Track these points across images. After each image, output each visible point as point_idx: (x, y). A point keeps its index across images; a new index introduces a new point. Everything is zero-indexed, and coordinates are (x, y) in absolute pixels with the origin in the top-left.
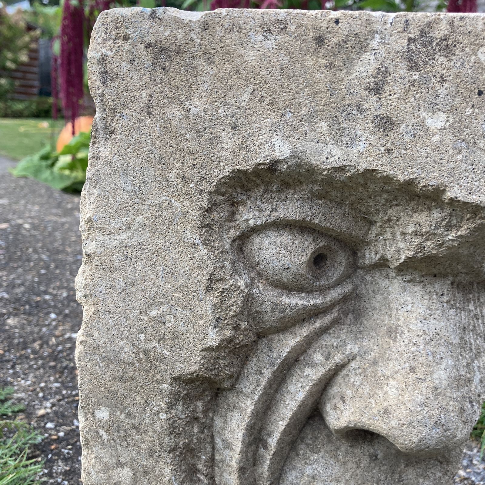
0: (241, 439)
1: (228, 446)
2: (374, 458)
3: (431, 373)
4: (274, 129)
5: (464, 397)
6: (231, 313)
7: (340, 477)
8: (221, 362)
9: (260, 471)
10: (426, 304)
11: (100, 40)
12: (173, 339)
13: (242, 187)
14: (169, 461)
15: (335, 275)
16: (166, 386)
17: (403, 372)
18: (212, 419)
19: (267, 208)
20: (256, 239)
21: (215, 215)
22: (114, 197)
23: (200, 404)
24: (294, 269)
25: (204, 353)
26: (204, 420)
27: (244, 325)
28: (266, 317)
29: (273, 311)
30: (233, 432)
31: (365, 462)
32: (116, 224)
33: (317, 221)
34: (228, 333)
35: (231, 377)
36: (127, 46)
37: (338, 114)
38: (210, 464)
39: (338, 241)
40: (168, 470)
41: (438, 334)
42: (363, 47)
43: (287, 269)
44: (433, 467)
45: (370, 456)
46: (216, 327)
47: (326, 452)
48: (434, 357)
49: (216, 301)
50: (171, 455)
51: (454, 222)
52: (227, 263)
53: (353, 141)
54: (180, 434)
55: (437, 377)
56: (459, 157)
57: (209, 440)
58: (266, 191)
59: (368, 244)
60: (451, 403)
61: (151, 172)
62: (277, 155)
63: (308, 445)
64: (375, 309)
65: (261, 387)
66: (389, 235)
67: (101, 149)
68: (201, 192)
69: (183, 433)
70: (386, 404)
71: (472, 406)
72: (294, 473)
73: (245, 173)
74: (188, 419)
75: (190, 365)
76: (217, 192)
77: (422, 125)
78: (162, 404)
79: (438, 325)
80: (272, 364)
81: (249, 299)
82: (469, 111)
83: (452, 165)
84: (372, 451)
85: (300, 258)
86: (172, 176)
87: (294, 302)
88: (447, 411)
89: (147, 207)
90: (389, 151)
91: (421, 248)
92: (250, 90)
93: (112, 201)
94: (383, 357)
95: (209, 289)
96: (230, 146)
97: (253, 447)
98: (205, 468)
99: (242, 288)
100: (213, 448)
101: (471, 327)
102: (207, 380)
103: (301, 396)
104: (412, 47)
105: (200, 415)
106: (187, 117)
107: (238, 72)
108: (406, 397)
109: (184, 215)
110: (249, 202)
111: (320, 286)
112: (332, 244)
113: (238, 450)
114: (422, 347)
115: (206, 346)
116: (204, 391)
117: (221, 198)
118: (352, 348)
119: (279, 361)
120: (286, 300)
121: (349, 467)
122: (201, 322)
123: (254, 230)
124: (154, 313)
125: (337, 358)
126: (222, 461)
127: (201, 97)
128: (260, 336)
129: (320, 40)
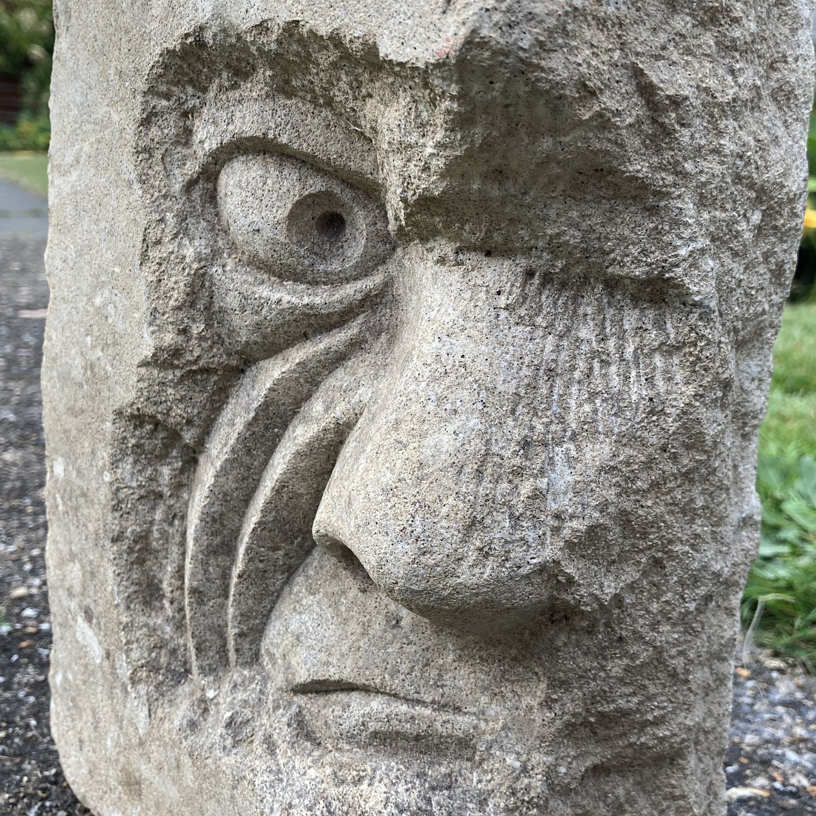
2: (393, 622)
3: (423, 436)
6: (172, 303)
7: (333, 646)
10: (461, 308)
15: (355, 256)
18: (186, 503)
19: (223, 120)
21: (154, 131)
22: (68, 116)
24: (267, 233)
25: (143, 370)
26: (172, 502)
27: (197, 329)
29: (243, 309)
30: (191, 523)
31: (378, 625)
33: (284, 139)
34: (169, 338)
35: (190, 423)
41: (465, 366)
43: (258, 230)
44: (518, 681)
45: (388, 617)
46: (150, 324)
47: (326, 594)
48: (438, 406)
49: (152, 279)
50: (115, 548)
52: (169, 216)
54: (129, 513)
55: (433, 444)
57: (177, 539)
59: (385, 189)
61: (95, 70)
62: (200, 17)
63: (307, 578)
64: (408, 323)
68: (134, 93)
69: (133, 513)
74: (143, 492)
76: (154, 91)
79: (471, 349)
80: (247, 409)
85: (275, 210)
87: (275, 296)
88: (434, 513)
93: (66, 122)
95: (144, 257)
98: (170, 589)
99: (188, 260)
101: (577, 375)
103: (279, 472)
105: (167, 492)
109: (121, 134)
111: (325, 272)
112: (337, 190)
114: (424, 385)
115: (142, 358)
117: (164, 103)
118: (364, 393)
121: (351, 629)
122: (137, 316)
124: (98, 301)
125: (339, 410)
128: (246, 361)
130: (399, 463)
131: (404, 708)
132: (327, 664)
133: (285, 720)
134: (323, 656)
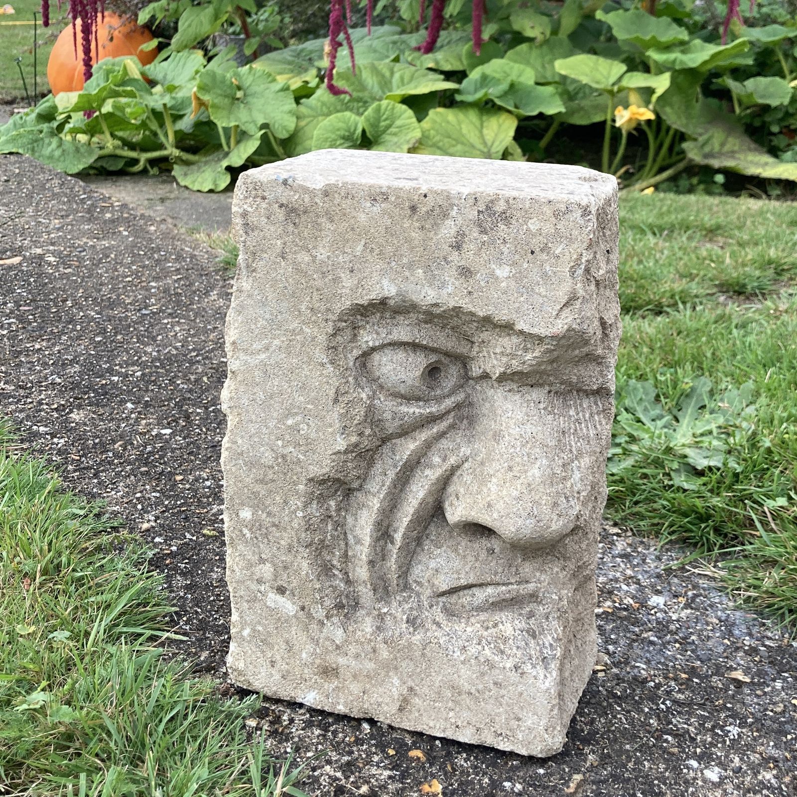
0: (369, 534)
1: (358, 541)
2: (491, 551)
3: (526, 472)
4: (383, 273)
5: (558, 493)
6: (356, 422)
7: (460, 570)
8: (349, 464)
9: (389, 565)
11: (242, 197)
12: (307, 445)
13: (362, 315)
14: (306, 555)
15: (449, 386)
16: (301, 487)
17: (502, 471)
18: (345, 517)
19: (383, 332)
20: (376, 357)
21: (339, 338)
22: (255, 324)
23: (332, 503)
24: (409, 382)
25: (334, 457)
26: (337, 519)
27: (368, 432)
28: (387, 424)
29: (394, 419)
30: (362, 528)
31: (483, 555)
32: (257, 346)
33: (425, 343)
34: (354, 439)
35: (358, 477)
36: (264, 205)
37: (431, 264)
38: (344, 560)
39: (449, 356)
40: (305, 565)
41: (534, 438)
42: (445, 216)
43: (404, 382)
45: (488, 550)
46: (342, 434)
47: (448, 547)
48: (529, 457)
49: (342, 411)
50: (307, 550)
51: (529, 346)
52: (350, 379)
53: (444, 285)
54: (315, 530)
55: (532, 475)
56: (522, 299)
57: (342, 537)
58: (381, 317)
59: (473, 359)
60: (544, 497)
61: (285, 304)
62: (386, 293)
63: (432, 541)
64: (484, 415)
65: (386, 487)
66: (486, 354)
67: (244, 284)
68: (327, 320)
69: (318, 530)
70: (489, 499)
71: (568, 501)
72: (420, 567)
73: (362, 306)
74: (322, 517)
75: (322, 468)
76: (340, 320)
77: (492, 274)
78: (299, 504)
79: (534, 430)
80: (395, 466)
81: (370, 410)
82: (525, 265)
83: (517, 305)
84: (489, 545)
85: (414, 372)
86: (303, 308)
87: (412, 410)
89: (283, 332)
90: (470, 292)
91: (508, 366)
92: (363, 243)
93: (253, 327)
94: (489, 458)
95: (336, 401)
96: (349, 285)
97: (382, 543)
98: (340, 564)
99: (365, 400)
100: (347, 544)
102: (338, 480)
103: (421, 494)
104: (481, 216)
105: (334, 514)
106: (314, 261)
107: (353, 229)
108: (505, 492)
109: (313, 339)
110: (368, 326)
111: (435, 396)
112: (443, 359)
113: (367, 544)
114: (518, 449)
115: (335, 451)
116: (336, 491)
117: (344, 324)
118: (465, 450)
119: (401, 463)
120: (404, 409)
121: (469, 560)
122: (330, 430)
123: (373, 349)
124: (290, 422)
125: (453, 460)
126: (354, 556)
127: (324, 247)
128: (384, 441)
129: (413, 209)
130: (519, 486)
131: (504, 588)
132: (459, 578)
133: (439, 610)
134: (456, 576)
